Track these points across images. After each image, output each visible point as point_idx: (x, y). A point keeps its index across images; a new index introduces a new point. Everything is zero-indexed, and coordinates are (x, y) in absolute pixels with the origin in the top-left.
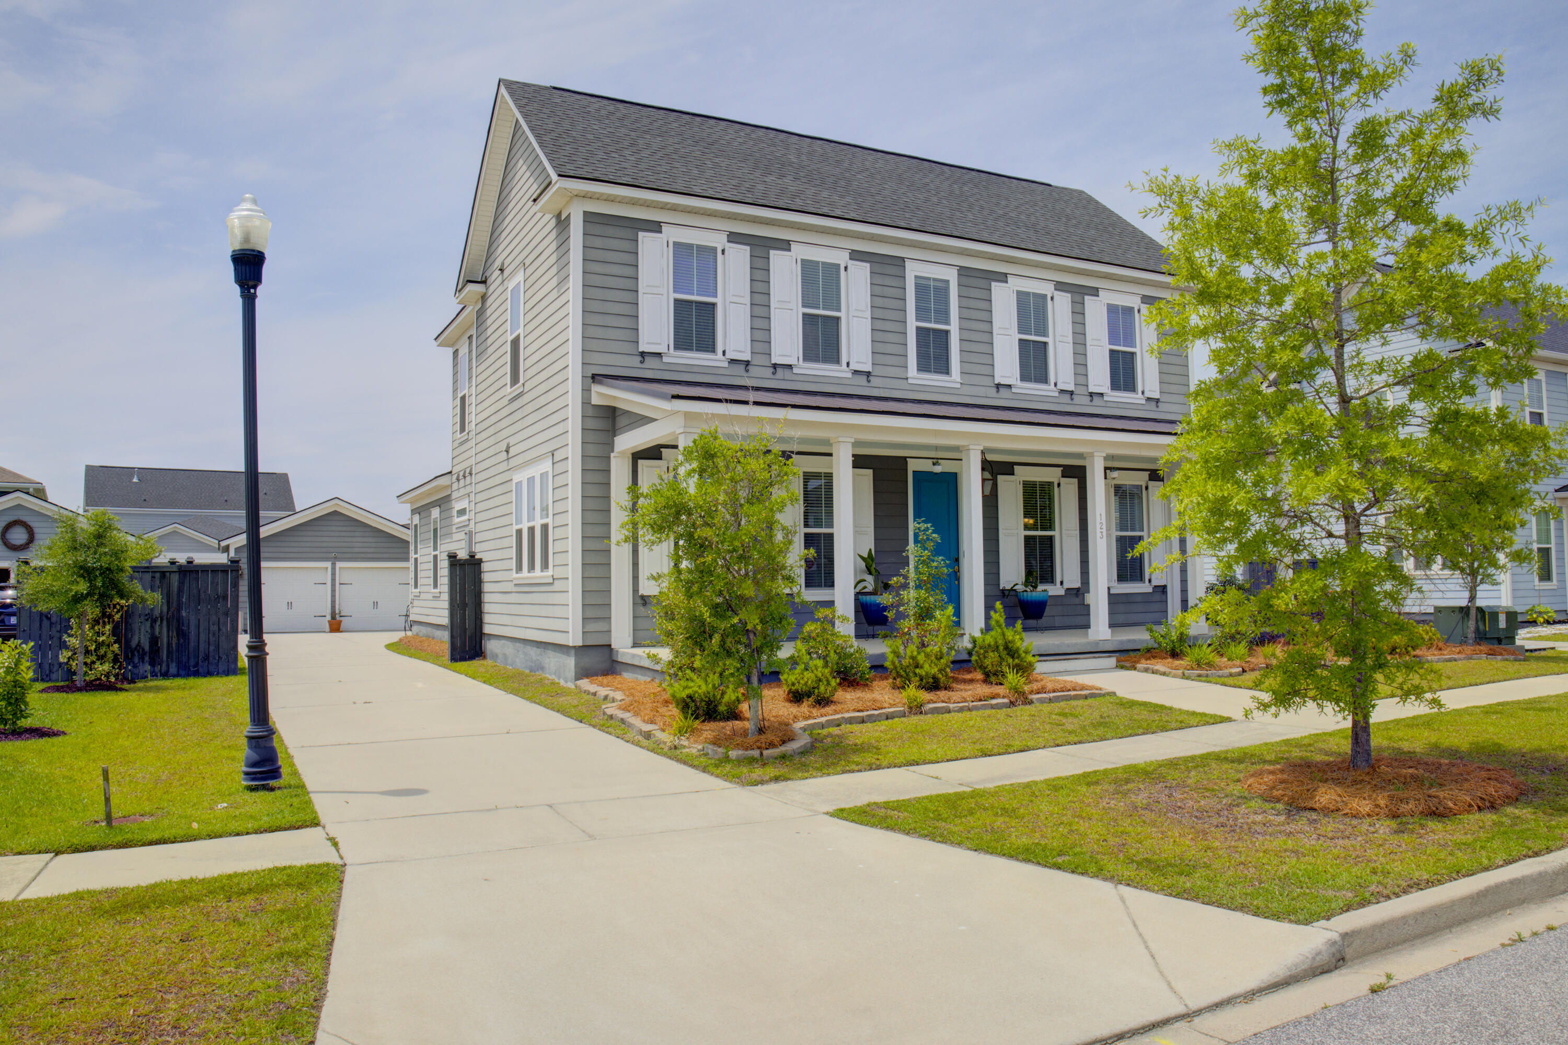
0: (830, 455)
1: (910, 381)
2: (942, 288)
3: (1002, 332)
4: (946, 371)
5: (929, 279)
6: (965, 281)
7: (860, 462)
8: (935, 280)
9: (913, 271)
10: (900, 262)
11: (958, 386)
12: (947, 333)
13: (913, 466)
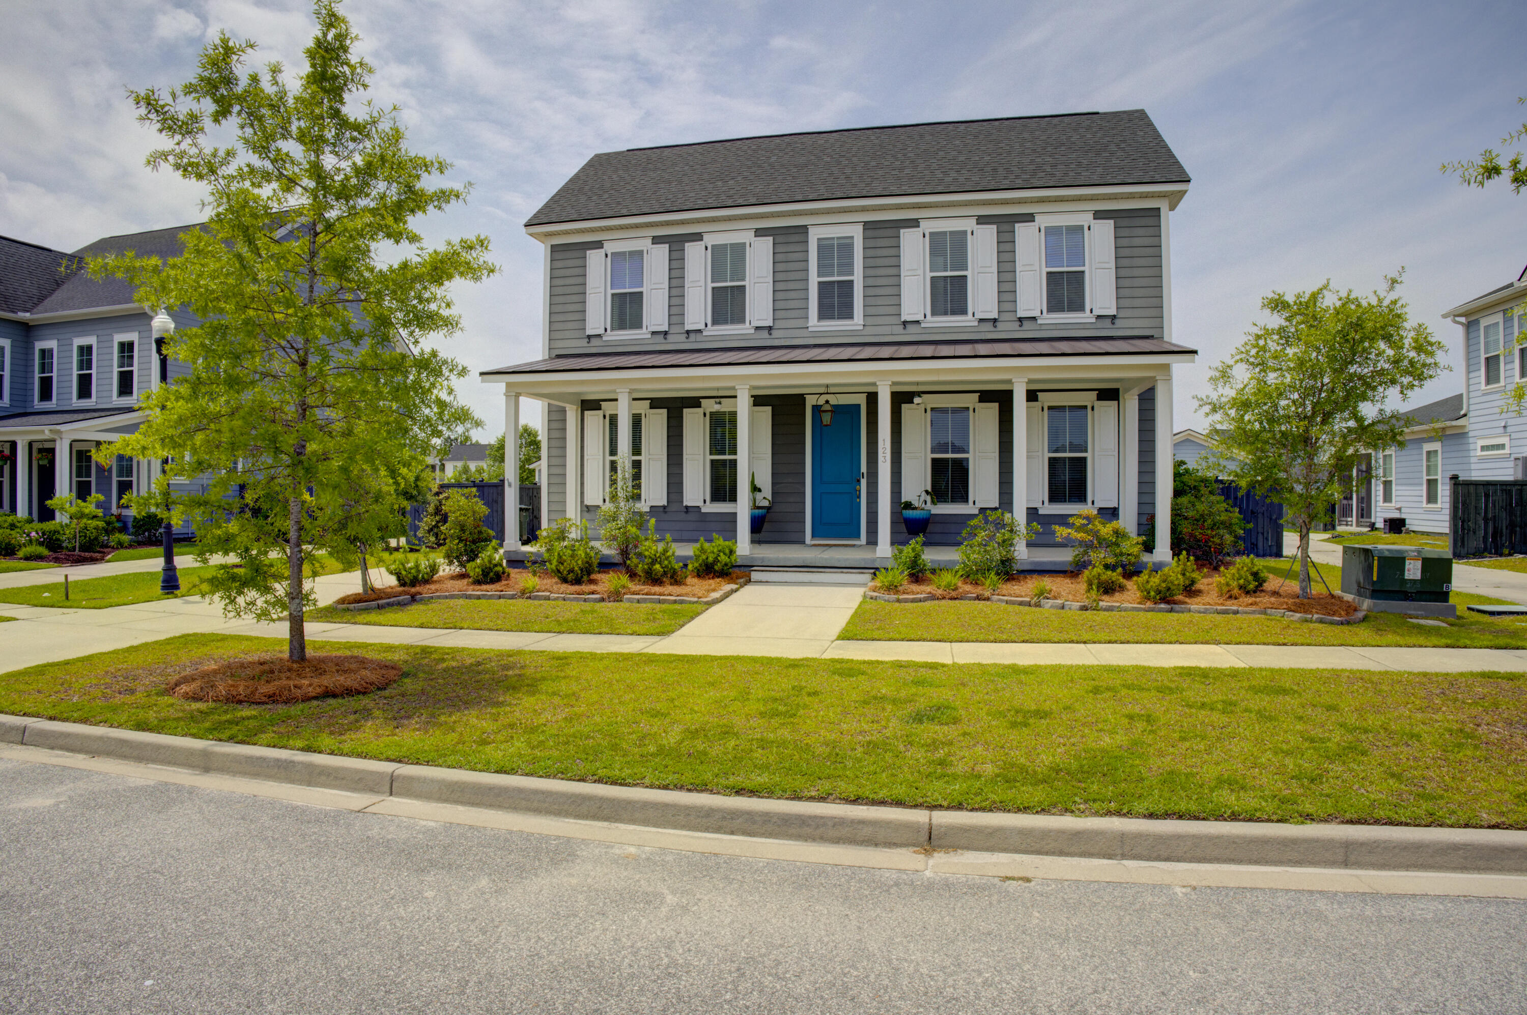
0: (735, 397)
1: (810, 329)
2: (846, 246)
3: (909, 273)
4: (850, 316)
5: (833, 238)
6: (870, 233)
7: (758, 401)
8: (838, 238)
9: (814, 235)
10: (804, 229)
11: (861, 328)
12: (851, 282)
13: (810, 401)
